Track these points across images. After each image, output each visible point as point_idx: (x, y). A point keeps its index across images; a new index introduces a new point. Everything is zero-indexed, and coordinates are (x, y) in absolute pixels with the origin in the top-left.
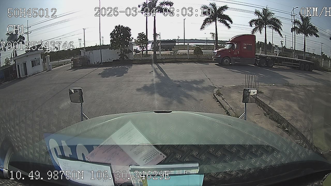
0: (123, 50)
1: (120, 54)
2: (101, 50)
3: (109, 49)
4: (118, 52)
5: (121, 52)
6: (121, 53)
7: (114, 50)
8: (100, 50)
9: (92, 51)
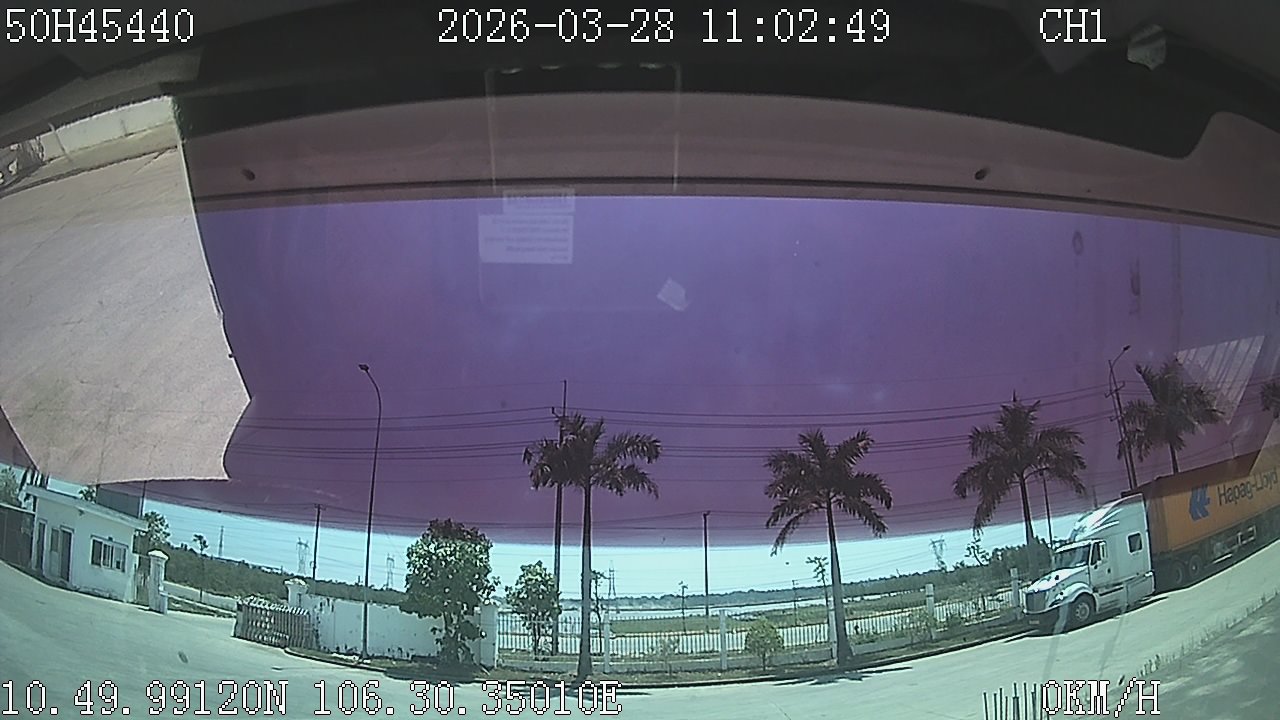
0: (455, 622)
1: (440, 635)
2: (368, 606)
3: (398, 607)
4: (434, 630)
5: (446, 629)
6: (447, 634)
7: (420, 617)
8: (363, 605)
9: (331, 601)
